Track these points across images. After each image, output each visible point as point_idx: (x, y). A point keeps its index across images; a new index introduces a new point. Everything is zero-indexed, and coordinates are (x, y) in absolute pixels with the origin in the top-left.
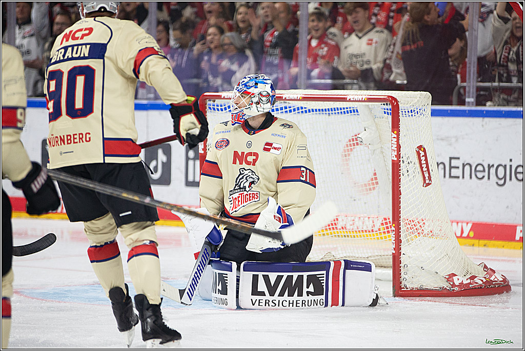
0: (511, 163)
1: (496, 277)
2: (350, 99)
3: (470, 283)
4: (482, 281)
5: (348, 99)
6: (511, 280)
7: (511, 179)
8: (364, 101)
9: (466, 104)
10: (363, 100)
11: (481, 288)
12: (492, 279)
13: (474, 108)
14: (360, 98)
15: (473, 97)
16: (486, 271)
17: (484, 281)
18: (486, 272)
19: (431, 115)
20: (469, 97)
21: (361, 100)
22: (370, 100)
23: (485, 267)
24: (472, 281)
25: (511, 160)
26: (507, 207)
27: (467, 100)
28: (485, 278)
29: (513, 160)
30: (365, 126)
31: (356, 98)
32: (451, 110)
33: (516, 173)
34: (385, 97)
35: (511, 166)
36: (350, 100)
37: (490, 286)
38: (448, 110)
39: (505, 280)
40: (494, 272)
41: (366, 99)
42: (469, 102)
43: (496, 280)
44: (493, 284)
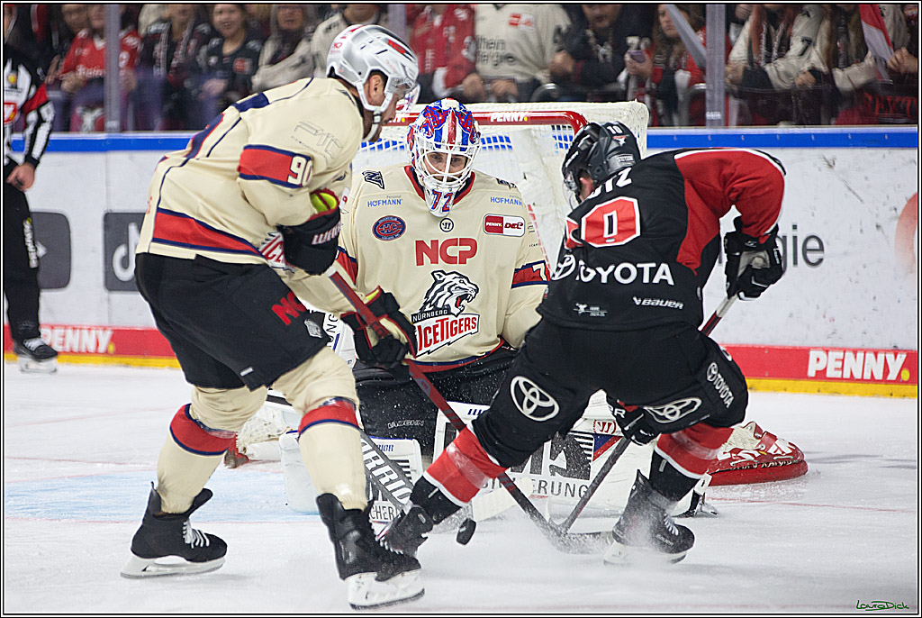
0: (795, 233)
1: (778, 448)
2: (495, 120)
3: (731, 459)
4: (753, 455)
5: (492, 121)
6: (808, 453)
7: (795, 263)
8: (523, 123)
9: (708, 123)
10: (521, 120)
11: (751, 466)
12: (771, 451)
13: (721, 131)
14: (515, 117)
15: (719, 110)
16: (760, 438)
17: (757, 454)
18: (759, 441)
19: (648, 147)
20: (712, 110)
21: (516, 120)
22: (534, 120)
23: (758, 429)
24: (733, 455)
25: (795, 227)
26: (791, 315)
27: (709, 115)
28: (758, 450)
29: (798, 227)
30: (525, 171)
31: (508, 117)
32: (678, 136)
33: (805, 250)
34: (562, 114)
35: (795, 238)
36: (496, 123)
37: (768, 464)
38: (673, 136)
39: (795, 451)
40: (775, 438)
41: (526, 120)
42: (712, 120)
43: (779, 452)
44: (774, 461)
